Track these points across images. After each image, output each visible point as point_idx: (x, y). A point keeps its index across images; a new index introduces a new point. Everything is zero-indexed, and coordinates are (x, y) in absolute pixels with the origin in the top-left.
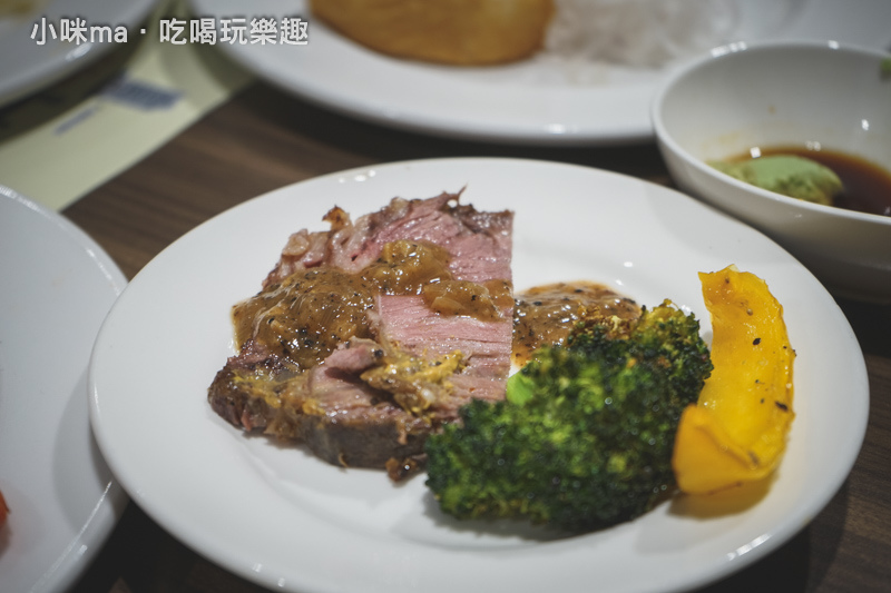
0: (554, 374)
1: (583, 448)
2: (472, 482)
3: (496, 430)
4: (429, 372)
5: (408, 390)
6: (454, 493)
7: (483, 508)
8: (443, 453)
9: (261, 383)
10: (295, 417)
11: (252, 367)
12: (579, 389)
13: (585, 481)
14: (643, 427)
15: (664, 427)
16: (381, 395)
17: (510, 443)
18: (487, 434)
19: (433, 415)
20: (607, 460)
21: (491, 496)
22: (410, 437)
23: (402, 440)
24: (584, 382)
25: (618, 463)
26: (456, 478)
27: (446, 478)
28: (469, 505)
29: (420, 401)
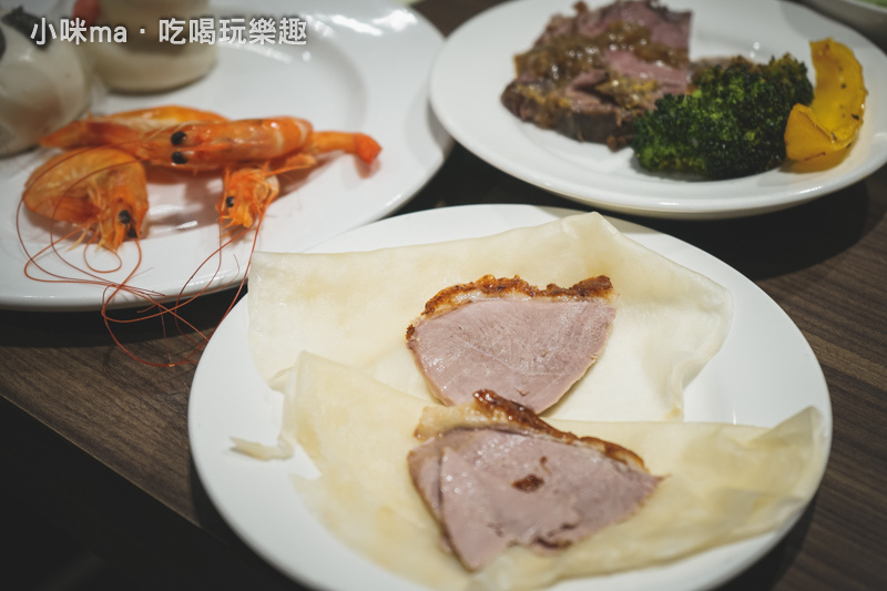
0: (714, 83)
1: (730, 124)
2: (661, 143)
3: (678, 110)
4: (637, 87)
5: (624, 95)
6: (649, 152)
7: (666, 163)
8: (645, 127)
9: (533, 91)
10: (553, 109)
11: (526, 84)
12: (730, 91)
13: (729, 145)
14: (767, 115)
15: (781, 118)
16: (608, 98)
17: (685, 119)
18: (672, 113)
19: (638, 111)
20: (744, 133)
21: (671, 156)
22: (624, 122)
23: (619, 122)
24: (732, 87)
25: (751, 135)
26: (651, 141)
27: (645, 141)
28: (657, 161)
29: (632, 101)
